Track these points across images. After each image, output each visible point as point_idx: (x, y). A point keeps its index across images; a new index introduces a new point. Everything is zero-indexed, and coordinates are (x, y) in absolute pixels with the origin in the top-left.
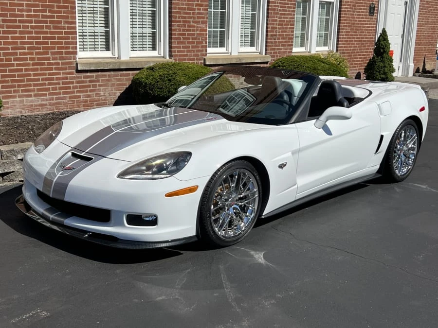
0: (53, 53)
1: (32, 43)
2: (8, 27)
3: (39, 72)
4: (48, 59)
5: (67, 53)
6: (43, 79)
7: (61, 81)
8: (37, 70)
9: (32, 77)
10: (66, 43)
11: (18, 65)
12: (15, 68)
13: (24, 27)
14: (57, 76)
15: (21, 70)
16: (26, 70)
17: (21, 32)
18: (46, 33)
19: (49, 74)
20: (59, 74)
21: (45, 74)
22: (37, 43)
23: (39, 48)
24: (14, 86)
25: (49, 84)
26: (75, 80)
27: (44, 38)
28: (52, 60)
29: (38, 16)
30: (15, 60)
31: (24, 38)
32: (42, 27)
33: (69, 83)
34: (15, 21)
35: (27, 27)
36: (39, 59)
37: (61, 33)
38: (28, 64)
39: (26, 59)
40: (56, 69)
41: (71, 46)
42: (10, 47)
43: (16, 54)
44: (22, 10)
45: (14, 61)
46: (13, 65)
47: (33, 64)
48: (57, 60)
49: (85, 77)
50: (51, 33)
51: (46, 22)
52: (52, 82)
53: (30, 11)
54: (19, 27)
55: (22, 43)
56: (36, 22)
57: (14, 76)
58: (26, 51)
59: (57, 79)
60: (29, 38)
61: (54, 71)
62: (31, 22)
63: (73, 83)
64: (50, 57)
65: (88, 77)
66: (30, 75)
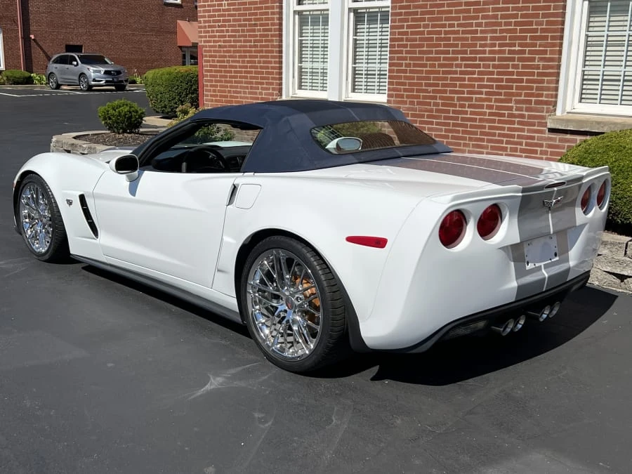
0: (517, 102)
1: (491, 87)
2: (466, 66)
3: (496, 125)
4: (510, 108)
5: (537, 102)
6: (500, 135)
7: (524, 141)
8: (494, 121)
9: (487, 130)
10: (538, 88)
11: (472, 113)
12: (468, 116)
13: (485, 66)
14: (520, 133)
15: (475, 120)
16: (481, 120)
17: (480, 73)
18: (512, 73)
19: (510, 129)
20: (523, 130)
21: (503, 129)
22: (498, 87)
23: (500, 94)
24: (464, 139)
25: (508, 143)
26: (545, 143)
27: (508, 80)
28: (516, 110)
29: (503, 52)
30: (470, 106)
31: (482, 80)
32: (507, 66)
33: (536, 145)
34: (475, 59)
35: (488, 66)
36: (498, 108)
37: (533, 74)
38: (484, 114)
39: (482, 107)
40: (519, 123)
41: (545, 93)
42: (466, 90)
43: (471, 99)
44: (485, 45)
45: (468, 107)
46: (466, 113)
47: (491, 114)
48: (522, 111)
49: (561, 140)
50: (519, 74)
51: (513, 59)
52: (512, 140)
53: (494, 45)
54: (478, 66)
55: (480, 86)
56: (500, 59)
57: (466, 126)
58: (483, 96)
59: (519, 137)
60: (489, 80)
61: (516, 126)
62: (494, 59)
63: (541, 146)
64: (512, 106)
65: (568, 141)
66: (484, 127)
